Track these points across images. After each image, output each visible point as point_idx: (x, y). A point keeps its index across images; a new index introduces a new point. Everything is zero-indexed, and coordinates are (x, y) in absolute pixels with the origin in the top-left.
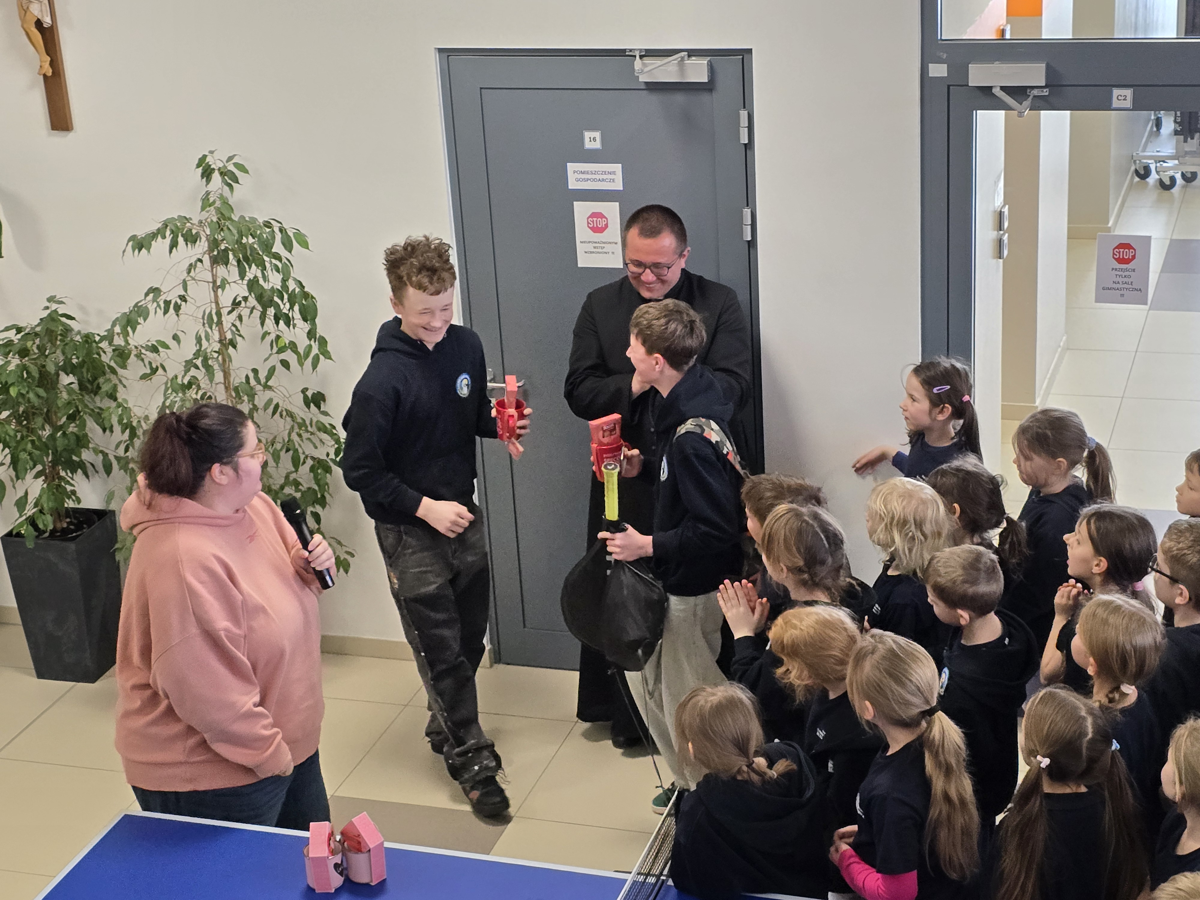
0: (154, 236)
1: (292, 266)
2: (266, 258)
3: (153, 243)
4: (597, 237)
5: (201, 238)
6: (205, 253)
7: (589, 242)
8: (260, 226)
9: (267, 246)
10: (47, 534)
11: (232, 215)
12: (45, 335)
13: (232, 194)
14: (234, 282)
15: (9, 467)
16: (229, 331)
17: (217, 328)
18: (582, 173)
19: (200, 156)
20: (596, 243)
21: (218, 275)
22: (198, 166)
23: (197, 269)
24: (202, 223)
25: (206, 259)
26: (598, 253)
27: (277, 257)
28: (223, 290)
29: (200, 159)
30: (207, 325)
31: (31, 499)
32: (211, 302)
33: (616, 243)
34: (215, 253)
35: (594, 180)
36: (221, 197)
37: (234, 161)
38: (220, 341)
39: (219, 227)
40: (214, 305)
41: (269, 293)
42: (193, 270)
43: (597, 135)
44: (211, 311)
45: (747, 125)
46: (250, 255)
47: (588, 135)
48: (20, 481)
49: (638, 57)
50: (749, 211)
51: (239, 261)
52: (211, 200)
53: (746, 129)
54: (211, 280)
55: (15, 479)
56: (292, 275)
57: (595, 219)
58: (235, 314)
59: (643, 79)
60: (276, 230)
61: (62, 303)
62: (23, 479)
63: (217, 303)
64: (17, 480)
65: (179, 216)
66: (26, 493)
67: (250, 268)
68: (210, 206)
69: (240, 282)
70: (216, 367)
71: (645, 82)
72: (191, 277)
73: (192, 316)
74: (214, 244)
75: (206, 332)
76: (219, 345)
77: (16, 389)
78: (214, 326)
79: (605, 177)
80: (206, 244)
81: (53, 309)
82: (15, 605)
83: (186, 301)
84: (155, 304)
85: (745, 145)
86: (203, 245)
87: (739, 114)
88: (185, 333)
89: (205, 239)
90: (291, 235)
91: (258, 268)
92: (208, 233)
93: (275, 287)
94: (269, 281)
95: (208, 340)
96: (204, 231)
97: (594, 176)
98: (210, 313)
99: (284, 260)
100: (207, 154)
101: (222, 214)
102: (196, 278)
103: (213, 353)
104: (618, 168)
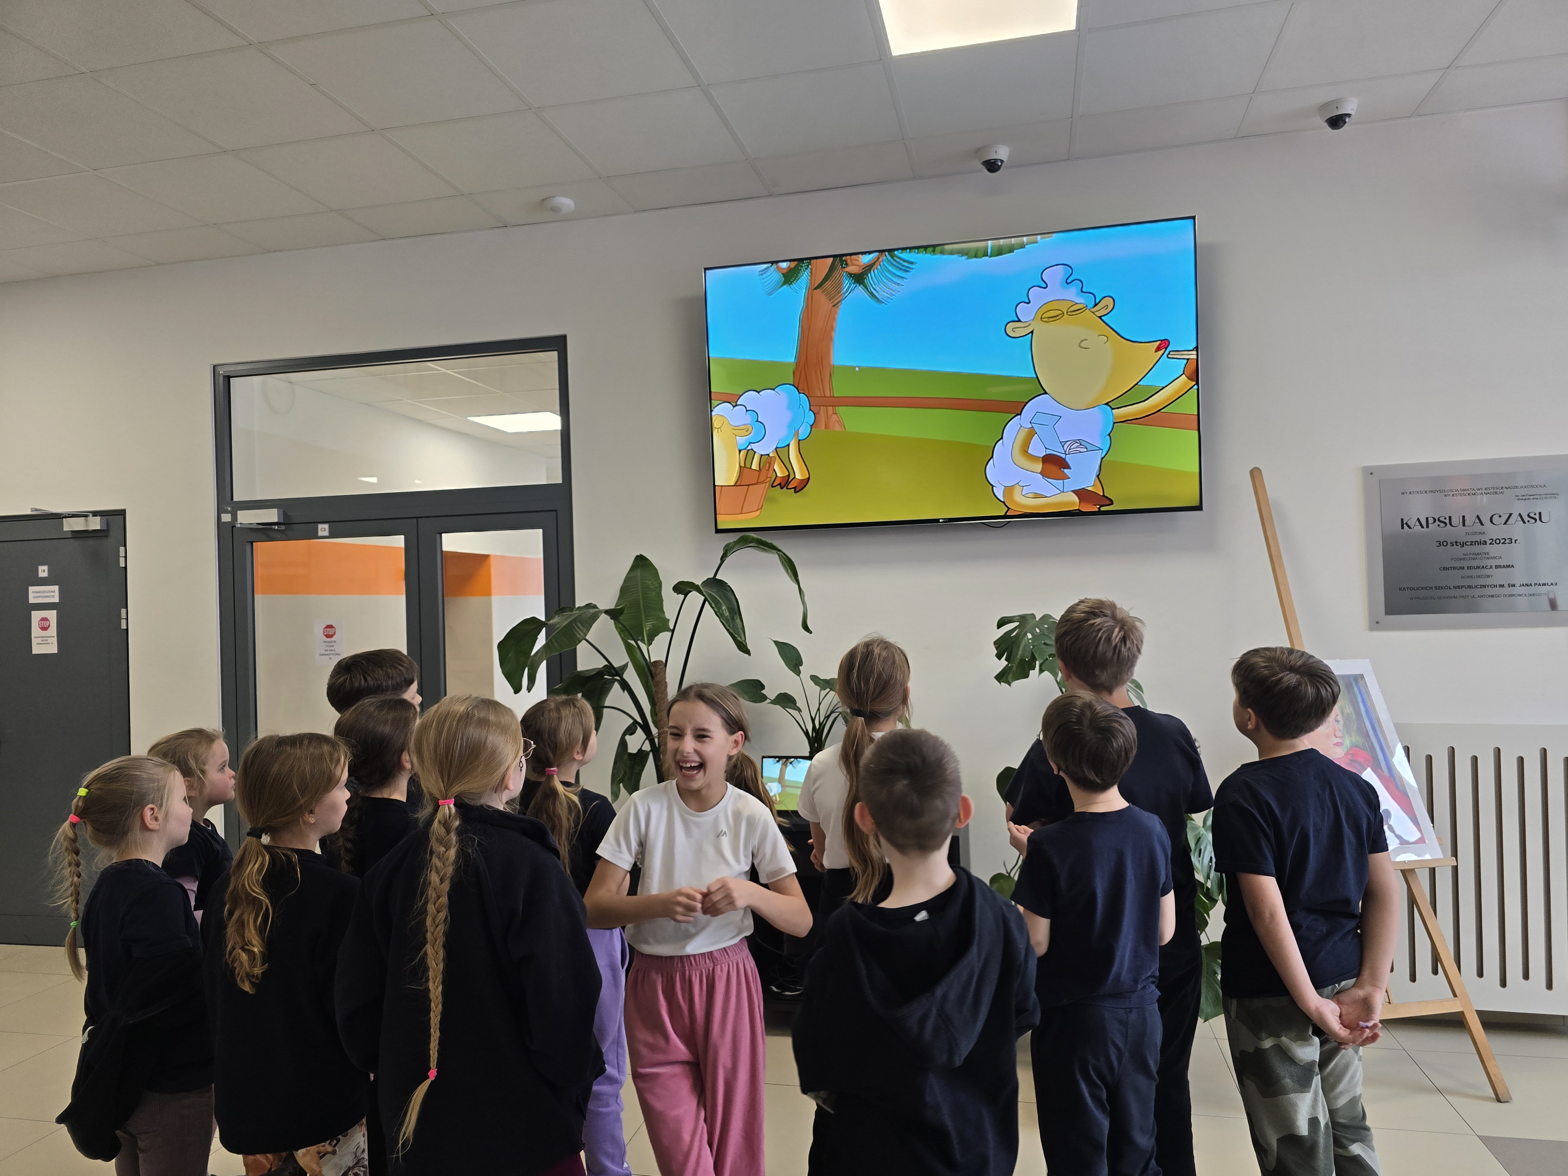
4: (44, 633)
7: (39, 637)
18: (37, 592)
20: (43, 637)
26: (44, 644)
33: (54, 637)
43: (46, 568)
45: (123, 556)
47: (40, 568)
57: (43, 622)
59: (67, 530)
71: (69, 532)
79: (49, 594)
85: (123, 569)
87: (120, 548)
97: (43, 595)
104: (56, 588)
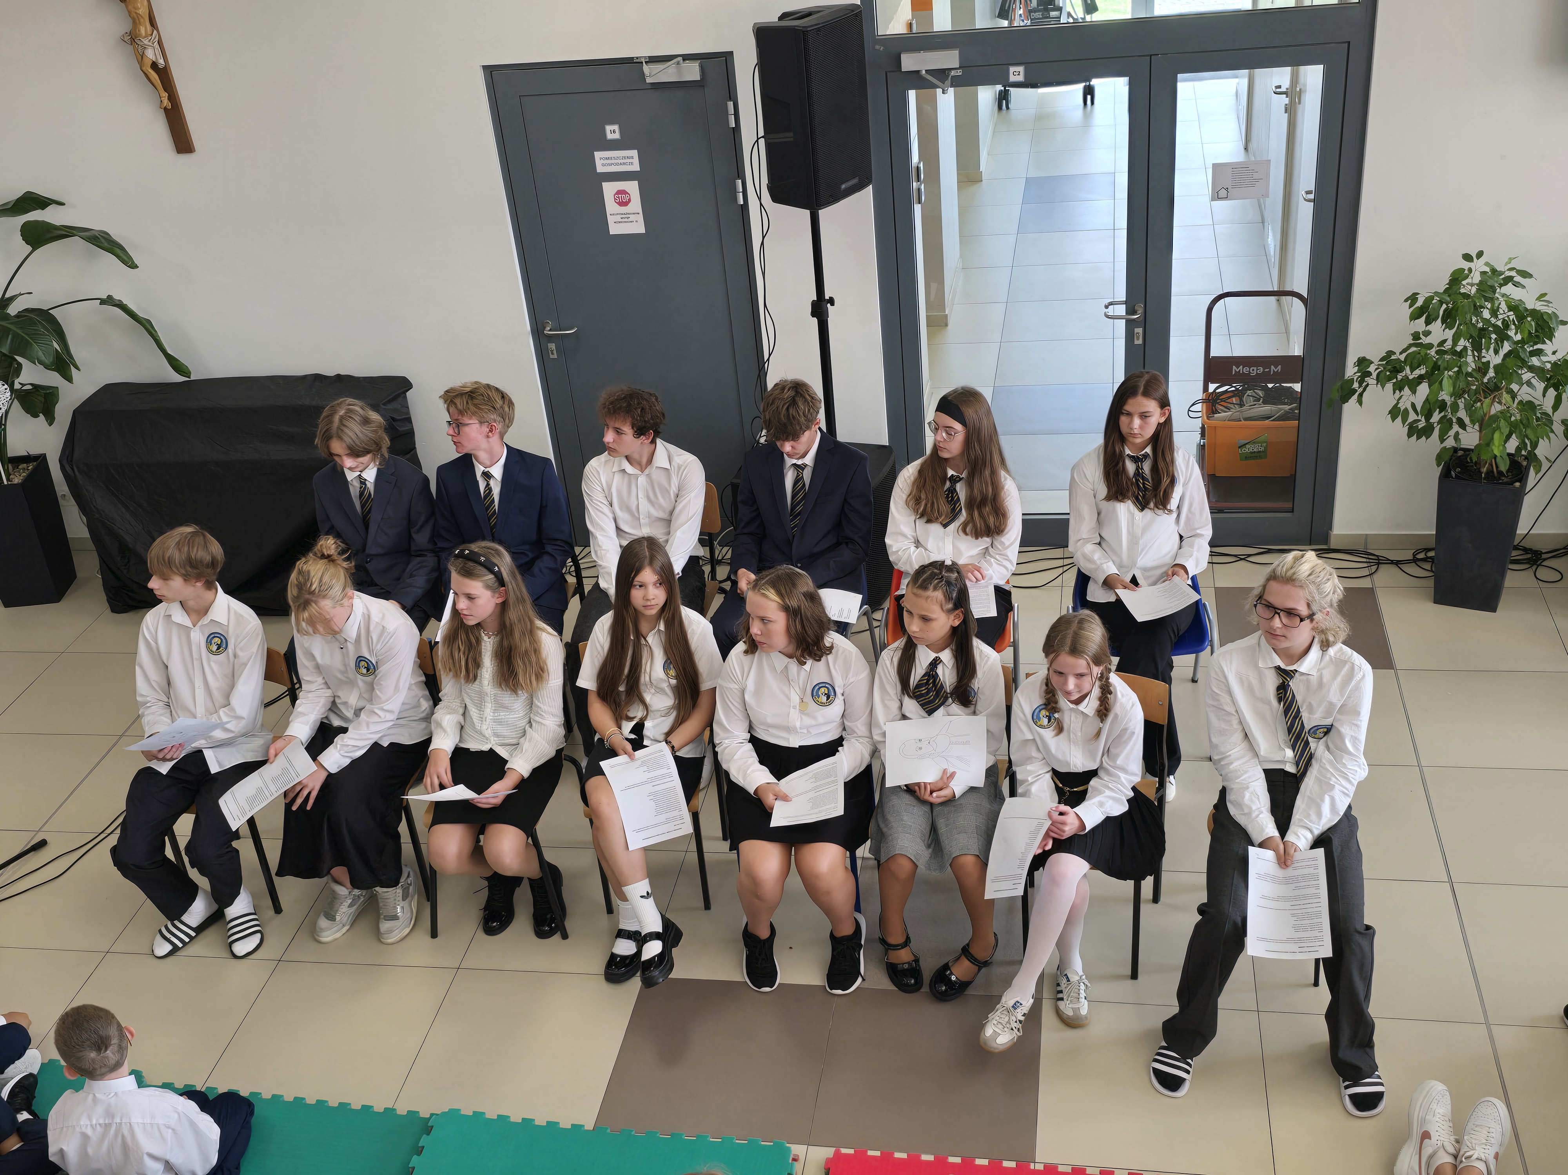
4: (624, 209)
7: (617, 214)
18: (608, 159)
20: (622, 214)
33: (638, 214)
35: (617, 164)
43: (616, 127)
45: (734, 113)
49: (644, 63)
50: (740, 181)
53: (734, 116)
57: (620, 196)
59: (649, 80)
71: (653, 83)
79: (625, 161)
85: (734, 128)
87: (727, 103)
97: (616, 161)
104: (634, 153)
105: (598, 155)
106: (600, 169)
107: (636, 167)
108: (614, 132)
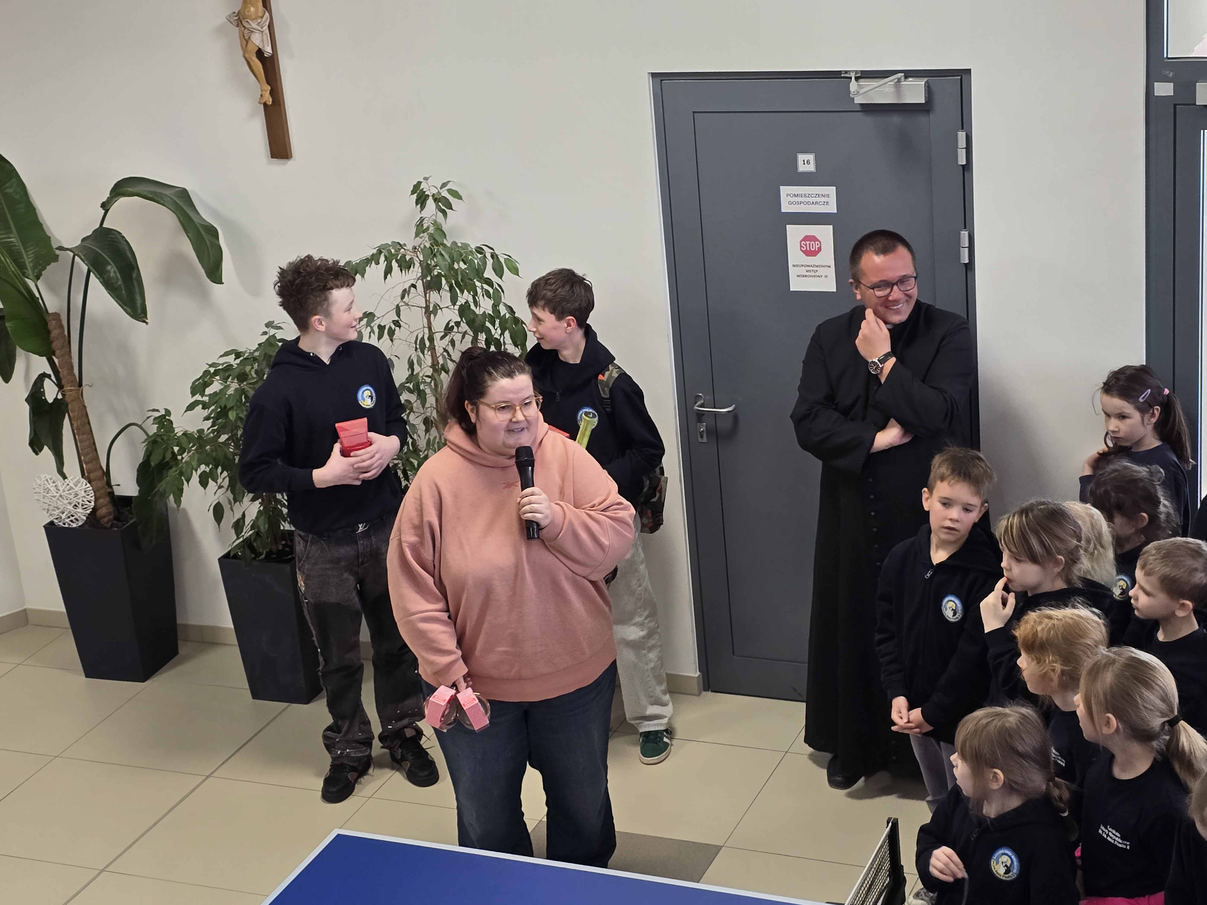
0: (368, 261)
1: (503, 292)
2: (478, 284)
3: (367, 268)
4: (811, 260)
5: (414, 264)
6: (418, 279)
7: (803, 265)
8: (471, 252)
9: (479, 273)
10: (263, 556)
11: (445, 240)
12: (263, 360)
13: (446, 220)
14: (447, 307)
15: (227, 489)
16: (441, 357)
17: (430, 353)
18: (796, 196)
19: (415, 183)
20: (808, 266)
21: (431, 301)
22: (413, 192)
23: (410, 294)
24: (415, 248)
25: (420, 284)
26: (811, 276)
27: (489, 282)
28: (435, 316)
29: (414, 186)
30: (419, 350)
31: (248, 521)
32: (424, 327)
33: (829, 267)
34: (429, 278)
35: (808, 203)
36: (435, 223)
37: (447, 188)
38: (433, 366)
39: (432, 253)
40: (426, 331)
41: (480, 317)
42: (406, 295)
43: (811, 157)
44: (423, 336)
45: (965, 146)
46: (462, 280)
47: (801, 157)
48: (238, 503)
49: (853, 79)
50: (966, 233)
51: (451, 287)
52: (425, 226)
53: (965, 150)
54: (424, 306)
55: (233, 502)
56: (502, 301)
57: (808, 243)
58: (448, 338)
59: (858, 100)
60: (488, 256)
61: (280, 328)
62: (241, 501)
63: (430, 329)
64: (235, 502)
65: (393, 242)
66: (244, 515)
67: (462, 293)
68: (424, 232)
69: (452, 307)
70: (428, 391)
71: (861, 104)
72: (404, 302)
73: (406, 341)
74: (427, 269)
75: (418, 356)
76: (431, 370)
77: (235, 413)
78: (426, 352)
79: (818, 199)
80: (420, 270)
81: (271, 334)
82: (232, 626)
83: (400, 326)
84: (369, 329)
85: (963, 166)
86: (416, 271)
87: (957, 134)
88: (399, 358)
89: (419, 265)
90: (502, 260)
91: (469, 293)
92: (422, 259)
93: (487, 312)
94: (480, 306)
95: (420, 364)
96: (417, 257)
97: (807, 199)
98: (423, 338)
99: (496, 286)
100: (422, 180)
101: (435, 239)
102: (409, 304)
103: (425, 378)
104: (832, 191)
105: (784, 190)
106: (785, 208)
107: (832, 208)
108: (808, 162)
